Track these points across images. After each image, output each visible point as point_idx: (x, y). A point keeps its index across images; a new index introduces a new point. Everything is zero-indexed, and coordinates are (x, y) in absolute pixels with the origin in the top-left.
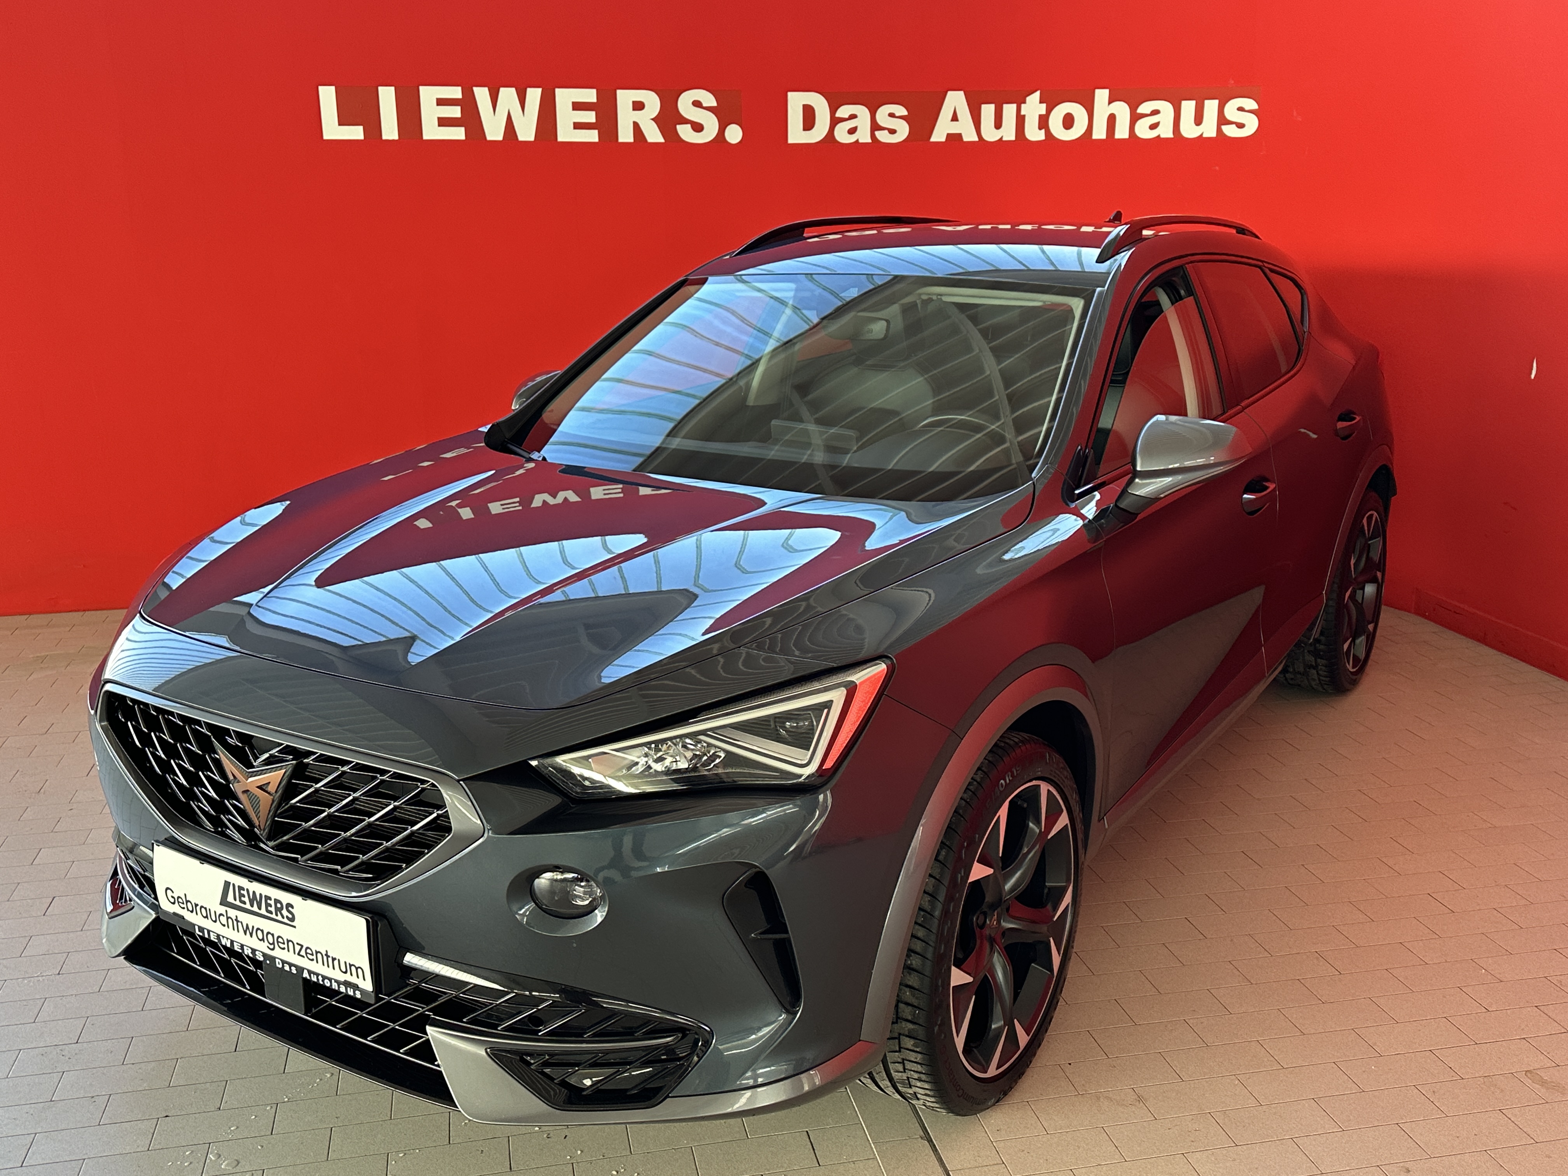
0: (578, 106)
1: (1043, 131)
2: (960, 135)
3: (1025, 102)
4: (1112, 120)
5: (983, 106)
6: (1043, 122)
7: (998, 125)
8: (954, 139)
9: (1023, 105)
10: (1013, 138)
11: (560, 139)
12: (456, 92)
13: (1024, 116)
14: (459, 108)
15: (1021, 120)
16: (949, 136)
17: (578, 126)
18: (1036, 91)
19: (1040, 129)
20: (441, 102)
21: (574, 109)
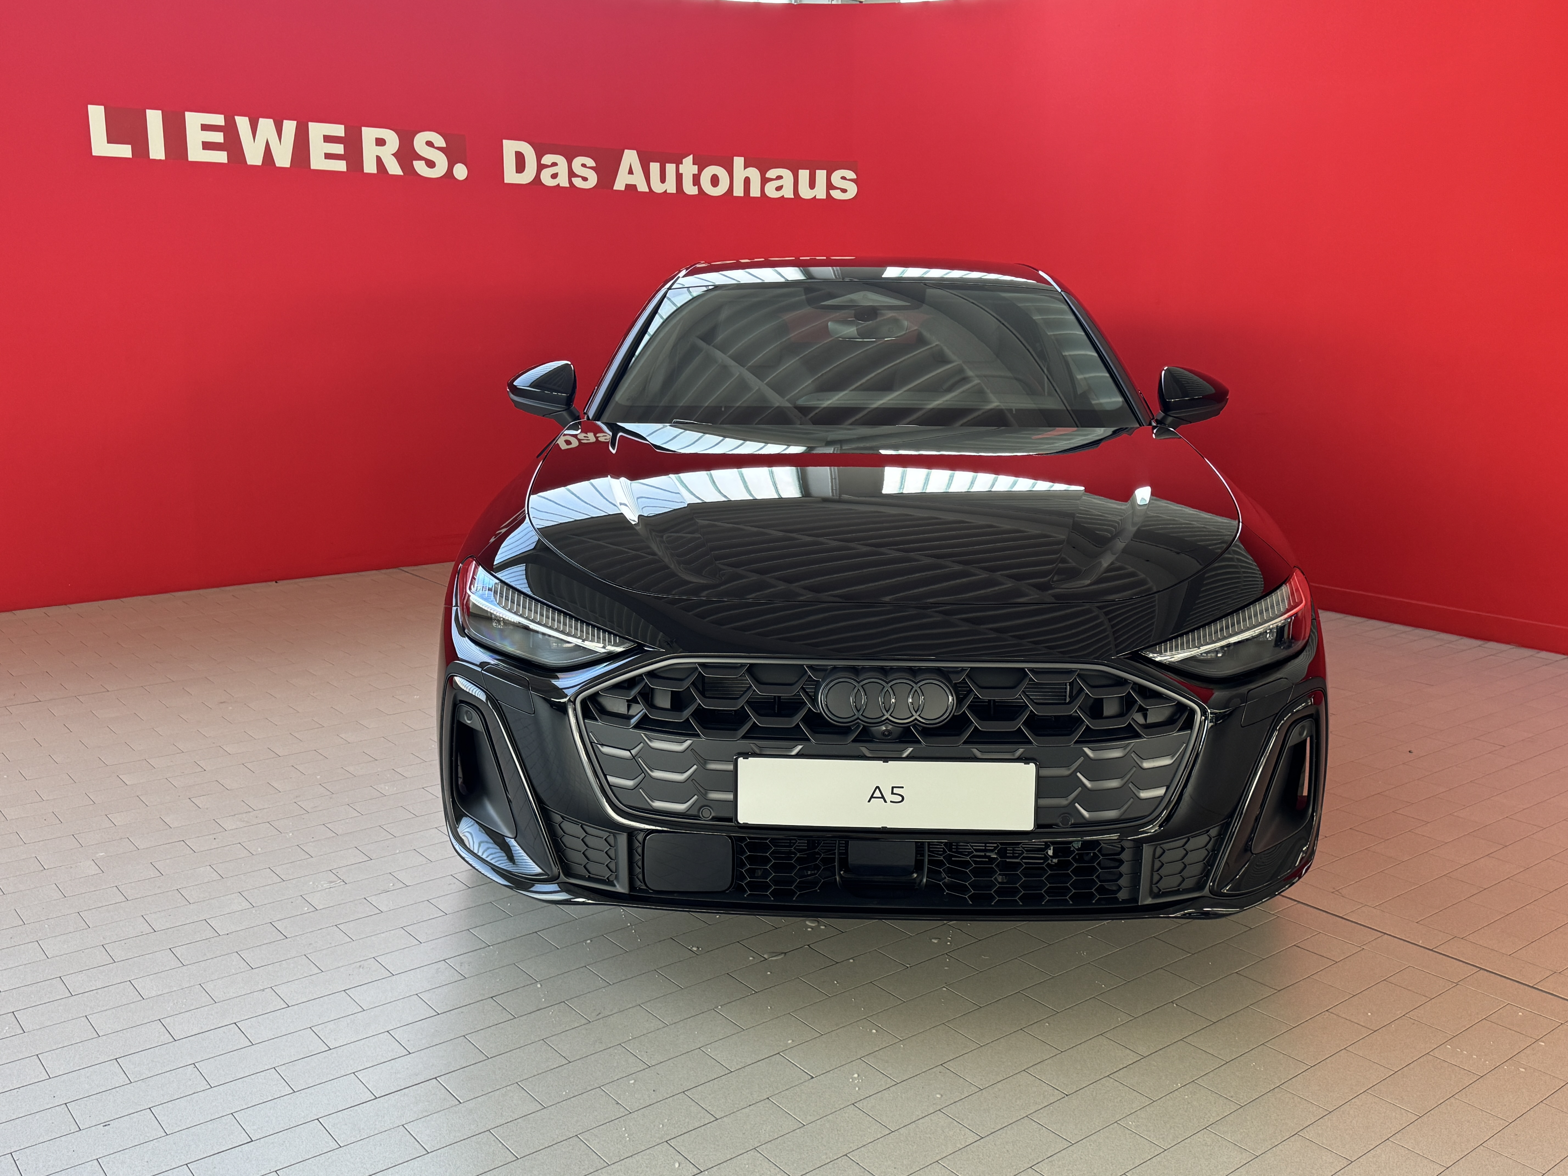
0: (328, 139)
1: (697, 187)
2: (635, 186)
3: (682, 163)
4: (747, 181)
5: (652, 164)
6: (696, 180)
7: (663, 179)
8: (631, 188)
9: (680, 165)
10: (674, 191)
11: (313, 167)
12: (218, 120)
13: (682, 174)
14: (222, 134)
15: (679, 177)
16: (627, 185)
17: (328, 156)
18: (690, 155)
19: (694, 185)
20: (205, 128)
21: (325, 142)
